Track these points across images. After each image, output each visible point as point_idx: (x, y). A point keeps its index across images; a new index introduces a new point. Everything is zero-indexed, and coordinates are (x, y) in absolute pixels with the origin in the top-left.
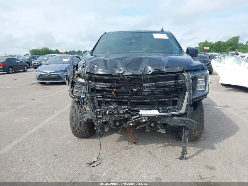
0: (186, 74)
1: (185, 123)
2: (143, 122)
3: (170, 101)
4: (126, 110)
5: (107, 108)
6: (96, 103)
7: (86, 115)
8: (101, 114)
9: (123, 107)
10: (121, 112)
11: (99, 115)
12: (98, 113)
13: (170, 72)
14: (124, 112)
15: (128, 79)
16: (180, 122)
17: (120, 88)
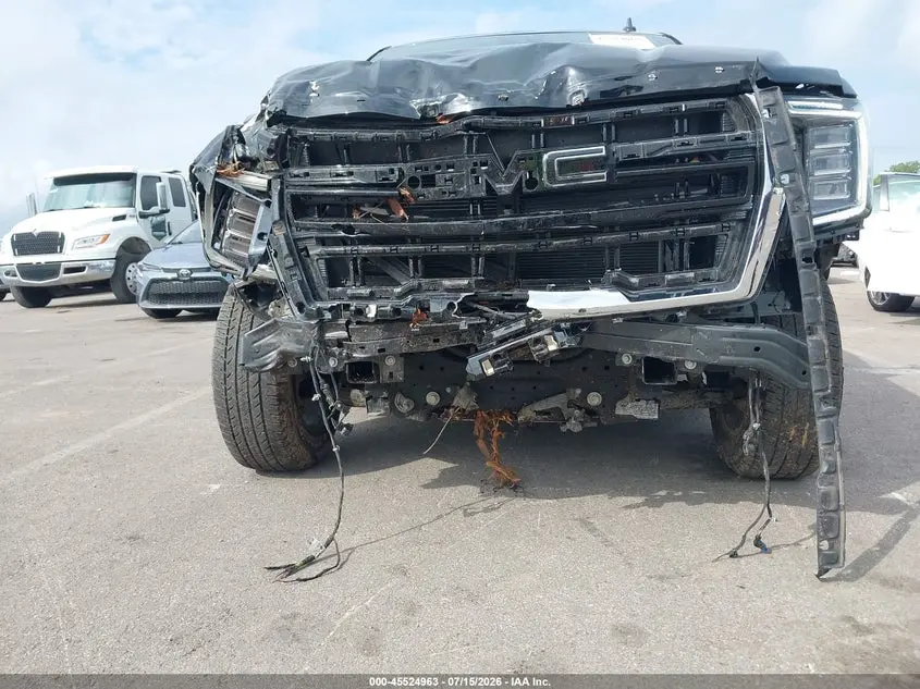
0: (762, 99)
1: (757, 349)
2: (545, 351)
3: (681, 242)
4: (464, 295)
5: (368, 290)
6: (319, 270)
7: (274, 341)
8: (342, 321)
9: (447, 283)
10: (437, 307)
11: (332, 325)
12: (328, 316)
13: (679, 88)
14: (451, 306)
15: (471, 137)
16: (733, 344)
17: (429, 181)
